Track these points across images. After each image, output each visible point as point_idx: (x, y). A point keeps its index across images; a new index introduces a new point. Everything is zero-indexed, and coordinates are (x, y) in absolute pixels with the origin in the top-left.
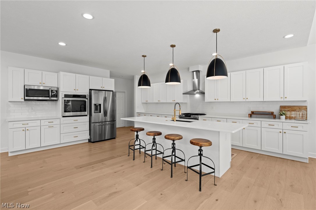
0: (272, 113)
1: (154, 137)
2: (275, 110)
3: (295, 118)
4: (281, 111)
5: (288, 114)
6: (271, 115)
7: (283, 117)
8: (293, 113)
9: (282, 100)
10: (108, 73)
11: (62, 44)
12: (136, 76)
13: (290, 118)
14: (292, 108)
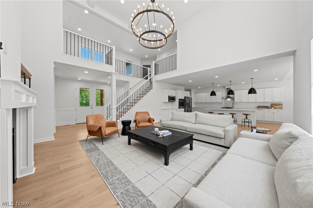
0: (268, 107)
2: (269, 105)
3: (278, 108)
4: (271, 105)
5: (275, 107)
6: (267, 107)
7: (273, 108)
8: (277, 106)
9: (273, 101)
10: (184, 88)
11: (190, 81)
12: (192, 89)
13: (276, 108)
14: (276, 105)
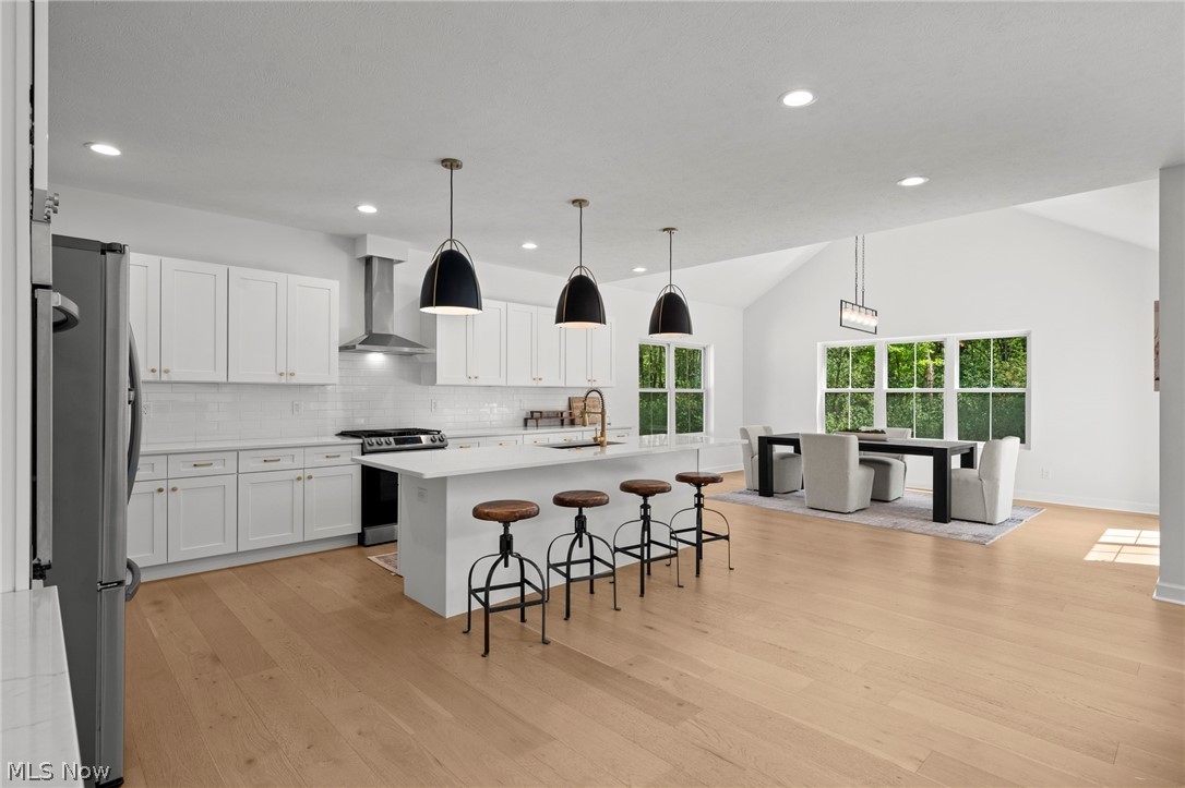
1: (580, 511)
4: (571, 408)
